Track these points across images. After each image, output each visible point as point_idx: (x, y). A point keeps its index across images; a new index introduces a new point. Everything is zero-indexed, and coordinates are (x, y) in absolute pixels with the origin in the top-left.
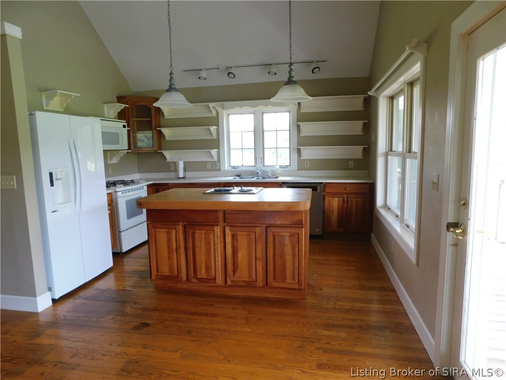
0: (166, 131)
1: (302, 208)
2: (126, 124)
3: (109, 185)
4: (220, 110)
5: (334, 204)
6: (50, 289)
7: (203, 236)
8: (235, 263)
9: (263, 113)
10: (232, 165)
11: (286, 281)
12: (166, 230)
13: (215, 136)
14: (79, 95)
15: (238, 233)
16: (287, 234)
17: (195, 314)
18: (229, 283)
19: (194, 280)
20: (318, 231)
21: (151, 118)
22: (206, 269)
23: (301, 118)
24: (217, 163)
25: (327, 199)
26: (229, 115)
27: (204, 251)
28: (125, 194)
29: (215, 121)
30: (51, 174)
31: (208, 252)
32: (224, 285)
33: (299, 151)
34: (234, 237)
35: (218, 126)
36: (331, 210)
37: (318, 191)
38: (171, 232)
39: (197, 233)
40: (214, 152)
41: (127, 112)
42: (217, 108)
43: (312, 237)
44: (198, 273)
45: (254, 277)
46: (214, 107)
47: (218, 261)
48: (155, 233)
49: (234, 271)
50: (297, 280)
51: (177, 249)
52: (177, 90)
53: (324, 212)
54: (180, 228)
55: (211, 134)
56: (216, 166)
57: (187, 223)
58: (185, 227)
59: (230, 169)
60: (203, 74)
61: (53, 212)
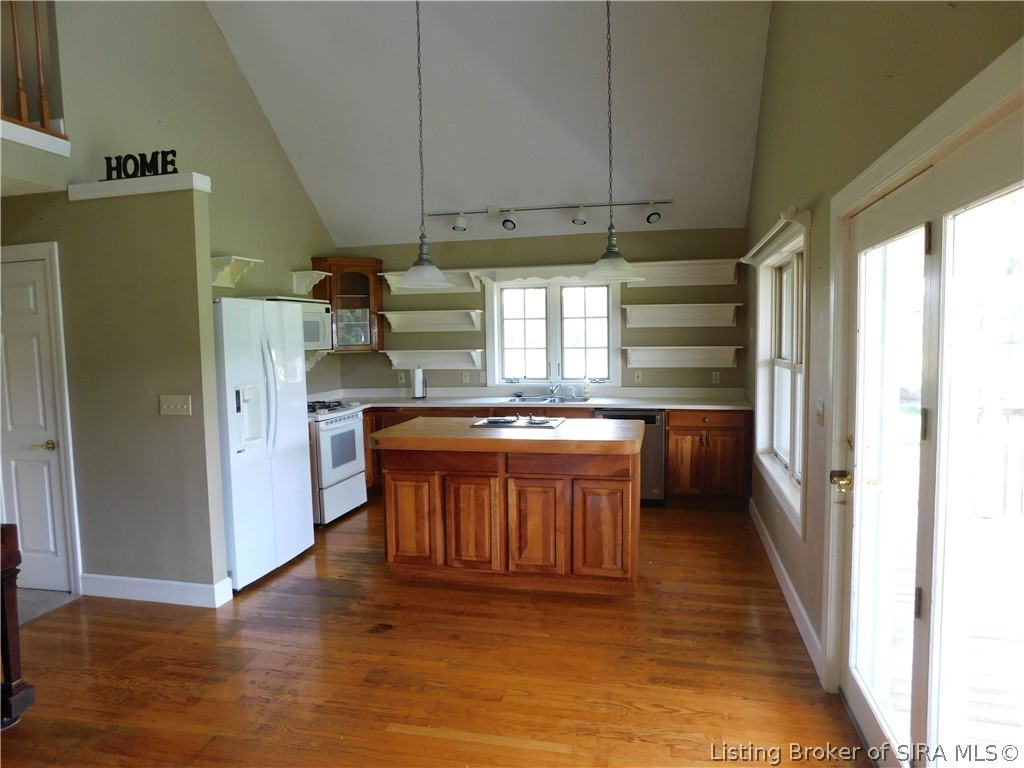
0: (392, 317)
1: (627, 451)
2: (329, 306)
3: (312, 408)
4: (487, 281)
5: (685, 446)
6: (230, 574)
7: (472, 492)
8: (522, 537)
9: (562, 288)
10: (508, 375)
11: (603, 566)
12: (414, 483)
13: (478, 326)
14: (262, 261)
15: (528, 489)
16: (604, 492)
17: (461, 613)
18: (512, 568)
19: (456, 564)
20: (656, 493)
21: (368, 295)
22: (476, 546)
23: (628, 297)
24: (482, 374)
25: (672, 438)
26: (502, 290)
27: (472, 517)
28: (331, 426)
29: (480, 301)
30: (238, 393)
31: (480, 519)
32: (503, 571)
33: (624, 354)
34: (520, 494)
35: (484, 309)
36: (679, 457)
37: (658, 424)
38: (421, 487)
39: (464, 488)
40: (476, 354)
41: (328, 286)
42: (482, 279)
43: (644, 503)
44: (463, 552)
45: (552, 559)
46: (477, 277)
47: (496, 533)
48: (396, 487)
49: (521, 550)
50: (620, 565)
51: (431, 513)
52: (430, 262)
53: (667, 460)
54: (436, 480)
55: (472, 323)
56: (478, 379)
57: (446, 473)
58: (443, 479)
59: (503, 382)
60: (461, 222)
61: (239, 452)
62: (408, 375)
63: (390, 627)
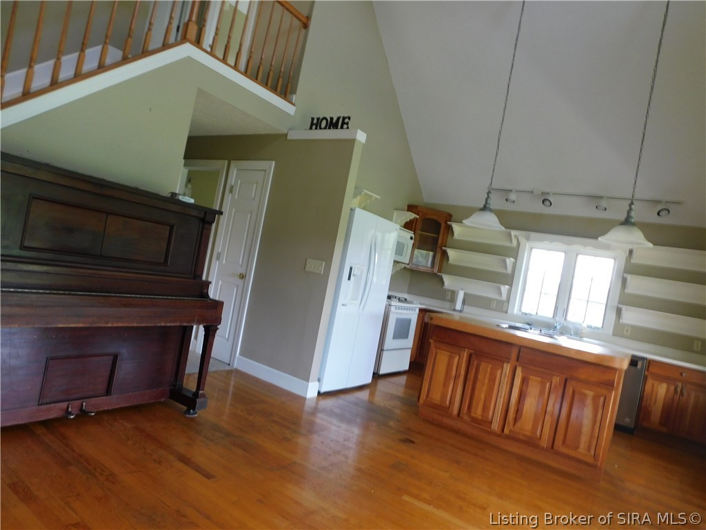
0: (452, 253)
1: (616, 365)
2: (413, 236)
3: (389, 297)
4: (522, 240)
5: (660, 391)
6: (319, 380)
7: (489, 370)
8: (518, 411)
9: (577, 255)
10: (524, 310)
11: (579, 450)
12: (449, 354)
13: (509, 270)
14: (379, 197)
15: (531, 377)
16: (590, 393)
18: (506, 431)
19: (466, 417)
20: (628, 421)
21: (439, 235)
22: (483, 408)
23: (630, 269)
24: (505, 304)
25: (650, 382)
26: (531, 249)
27: (485, 388)
28: (397, 311)
29: (515, 253)
30: (351, 268)
31: (490, 389)
32: (499, 432)
33: (619, 312)
34: (525, 381)
35: (516, 259)
36: (653, 398)
37: (639, 367)
38: (454, 358)
39: (483, 365)
40: (505, 289)
41: (414, 224)
42: (520, 238)
43: (619, 428)
44: (473, 411)
45: (538, 434)
46: (516, 237)
47: (499, 402)
48: (436, 355)
49: (516, 420)
50: (592, 453)
51: (457, 377)
52: (491, 210)
53: (642, 398)
54: (465, 355)
55: (506, 267)
56: (502, 307)
57: (473, 352)
58: (470, 356)
59: (519, 313)
60: (513, 197)
61: (343, 305)
62: (453, 294)
63: (413, 442)
